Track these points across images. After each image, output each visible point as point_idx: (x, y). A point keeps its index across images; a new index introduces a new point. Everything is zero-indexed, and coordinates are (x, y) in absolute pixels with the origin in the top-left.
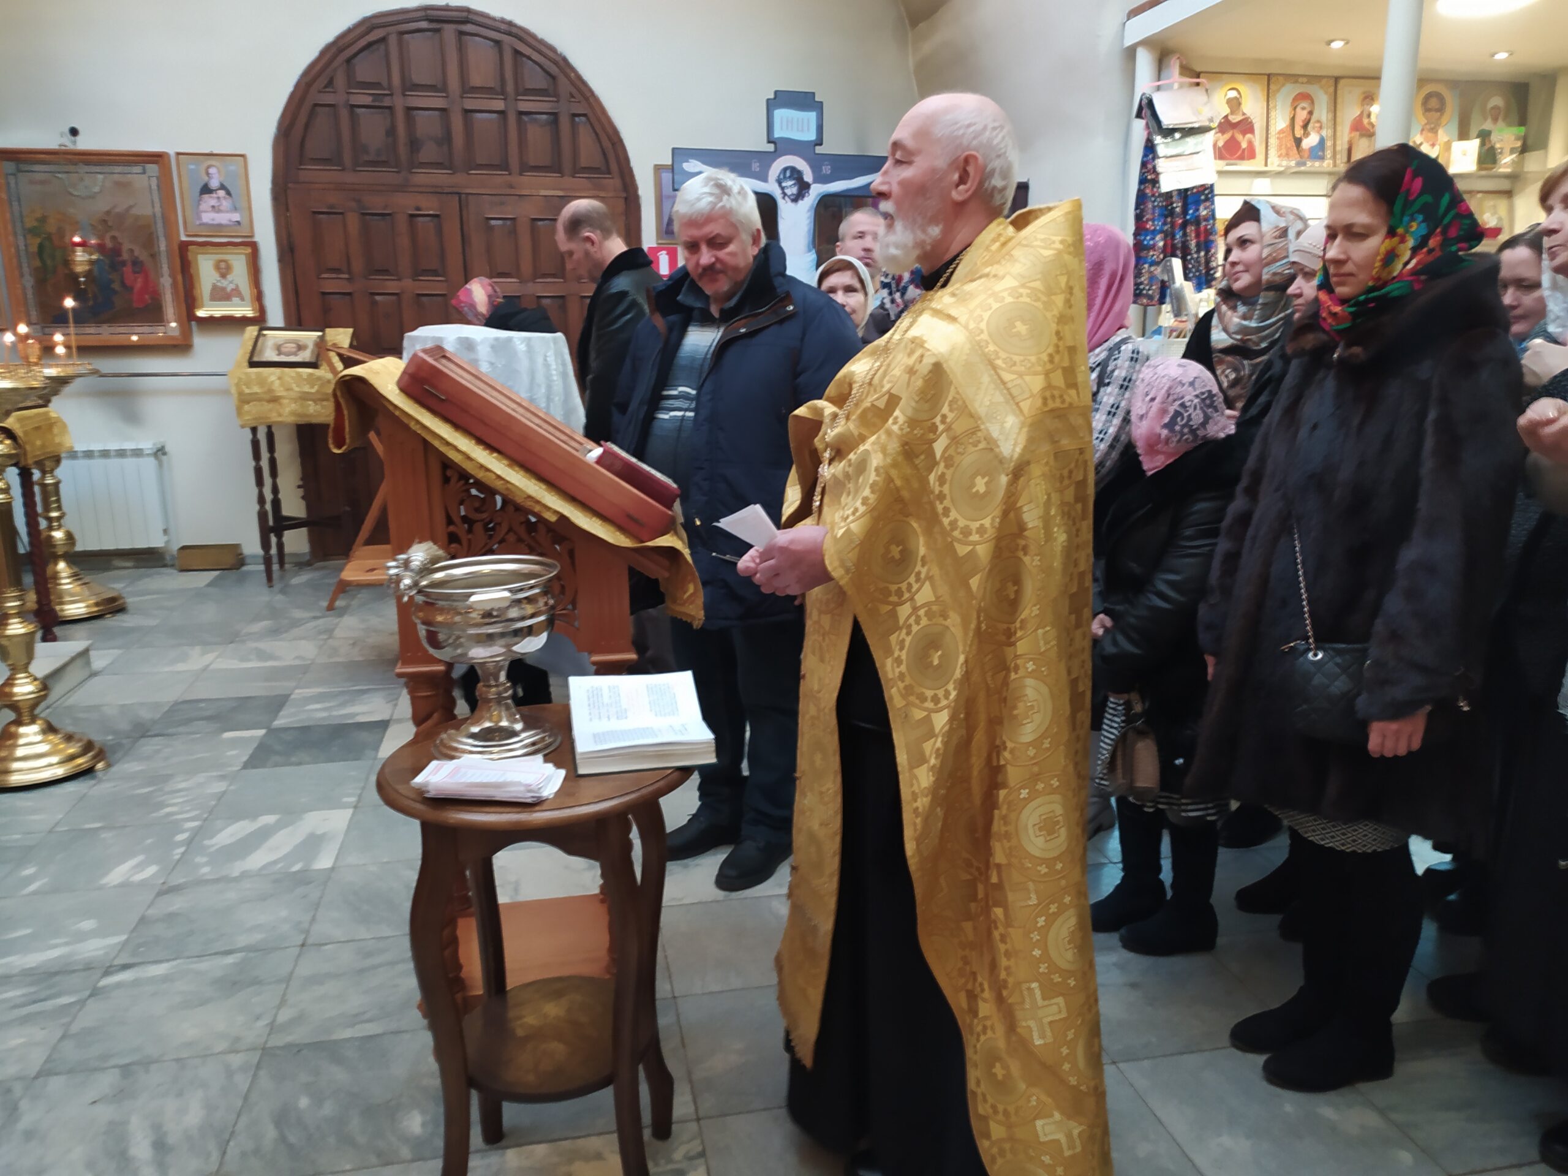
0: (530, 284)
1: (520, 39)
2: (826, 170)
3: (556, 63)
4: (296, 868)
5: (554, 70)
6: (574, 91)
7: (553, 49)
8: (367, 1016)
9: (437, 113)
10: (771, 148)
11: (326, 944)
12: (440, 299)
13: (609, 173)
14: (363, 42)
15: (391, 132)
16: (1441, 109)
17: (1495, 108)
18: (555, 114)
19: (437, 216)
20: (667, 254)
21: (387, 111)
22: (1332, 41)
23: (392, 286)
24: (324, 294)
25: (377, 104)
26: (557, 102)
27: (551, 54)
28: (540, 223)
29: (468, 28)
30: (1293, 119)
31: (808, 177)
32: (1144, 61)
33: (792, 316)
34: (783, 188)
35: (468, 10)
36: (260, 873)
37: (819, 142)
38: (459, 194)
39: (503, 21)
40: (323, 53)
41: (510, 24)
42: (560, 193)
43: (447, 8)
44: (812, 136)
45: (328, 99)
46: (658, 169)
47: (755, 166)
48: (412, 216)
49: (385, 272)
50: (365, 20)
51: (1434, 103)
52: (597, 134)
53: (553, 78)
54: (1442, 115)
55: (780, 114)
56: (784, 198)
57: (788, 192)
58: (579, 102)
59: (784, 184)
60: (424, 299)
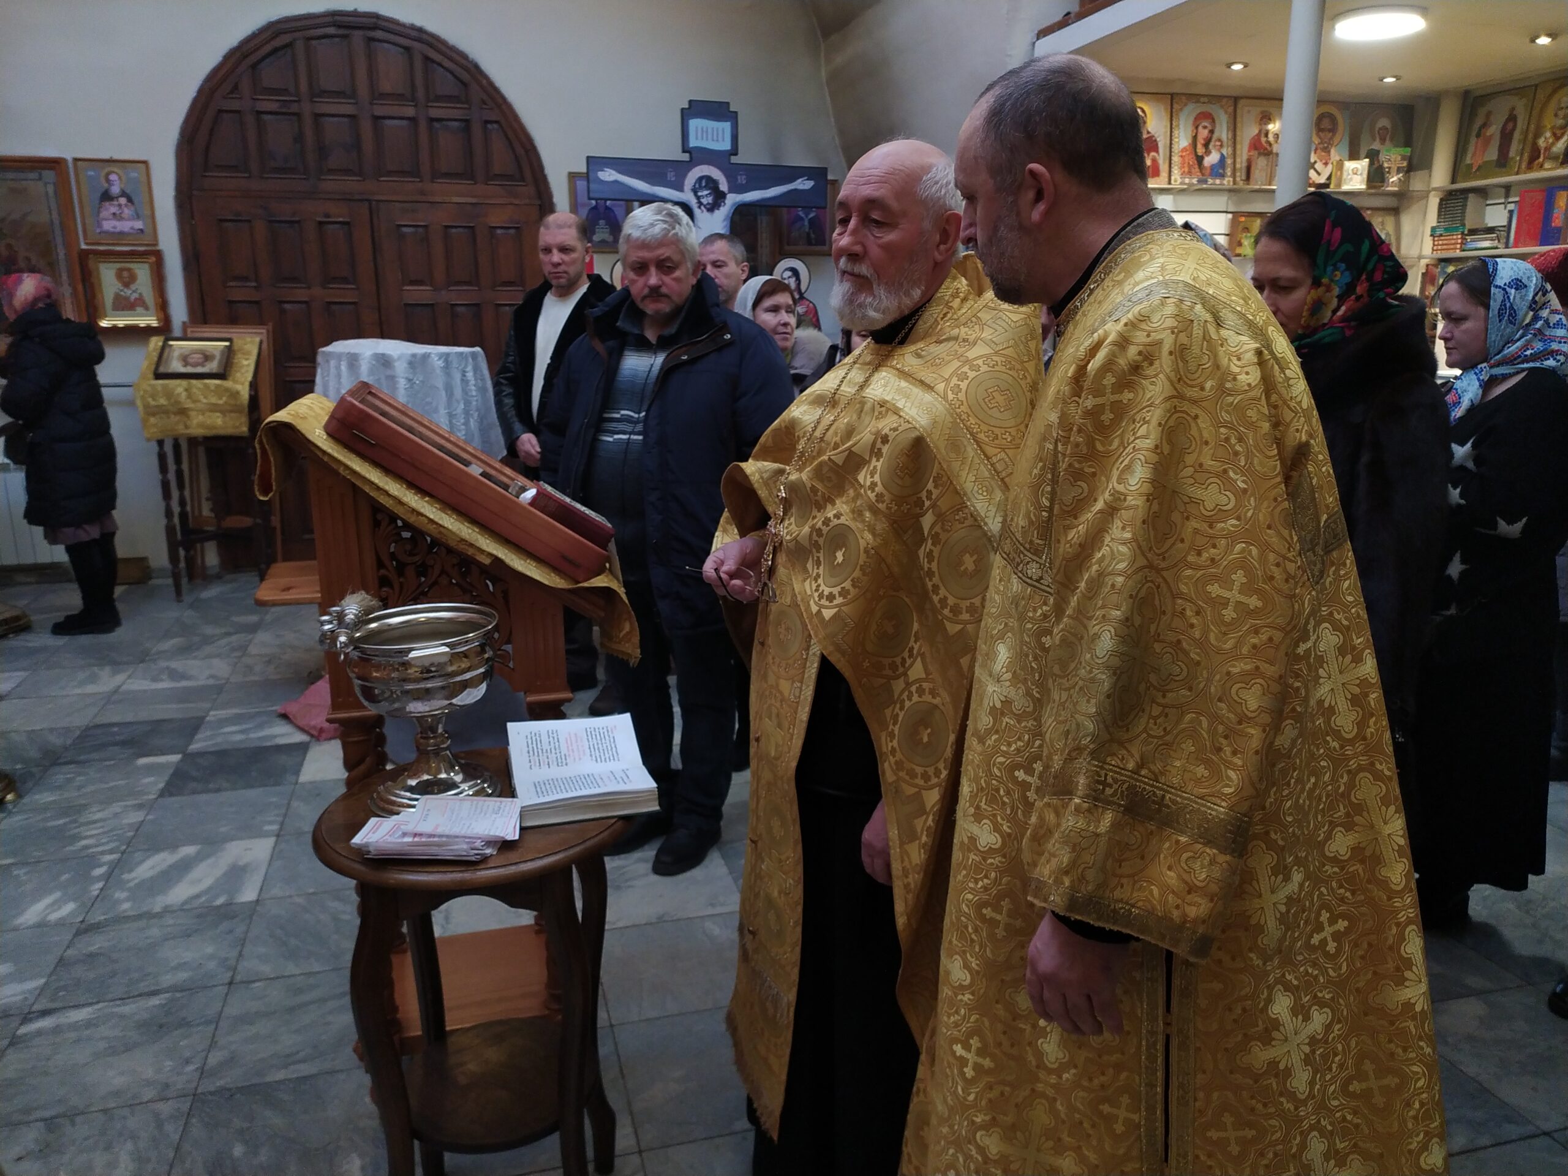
0: (443, 292)
1: (431, 45)
2: (742, 179)
3: (467, 70)
4: (220, 901)
5: (465, 77)
6: (485, 97)
7: (464, 56)
8: (302, 1055)
9: (346, 120)
10: (686, 157)
11: (254, 982)
12: (351, 307)
13: (523, 179)
14: (268, 48)
15: (299, 138)
16: (1333, 130)
17: (1384, 128)
18: (467, 121)
19: (348, 223)
21: (295, 118)
22: (1233, 64)
23: (302, 294)
24: (231, 302)
25: (284, 110)
26: (469, 109)
27: (464, 62)
28: (454, 230)
29: (379, 34)
30: (1195, 138)
31: (724, 187)
33: (729, 344)
34: (698, 198)
35: (376, 16)
36: (183, 908)
37: (734, 152)
38: (368, 200)
39: (413, 27)
40: (227, 57)
41: (420, 30)
42: (474, 200)
43: (355, 14)
44: (726, 146)
45: (235, 105)
46: (573, 177)
47: (671, 176)
48: (321, 223)
49: (294, 279)
50: (271, 25)
51: (1326, 123)
52: (510, 143)
53: (465, 84)
54: (1334, 135)
55: (696, 124)
56: (699, 207)
57: (704, 201)
58: (491, 109)
59: (700, 194)
60: (334, 307)
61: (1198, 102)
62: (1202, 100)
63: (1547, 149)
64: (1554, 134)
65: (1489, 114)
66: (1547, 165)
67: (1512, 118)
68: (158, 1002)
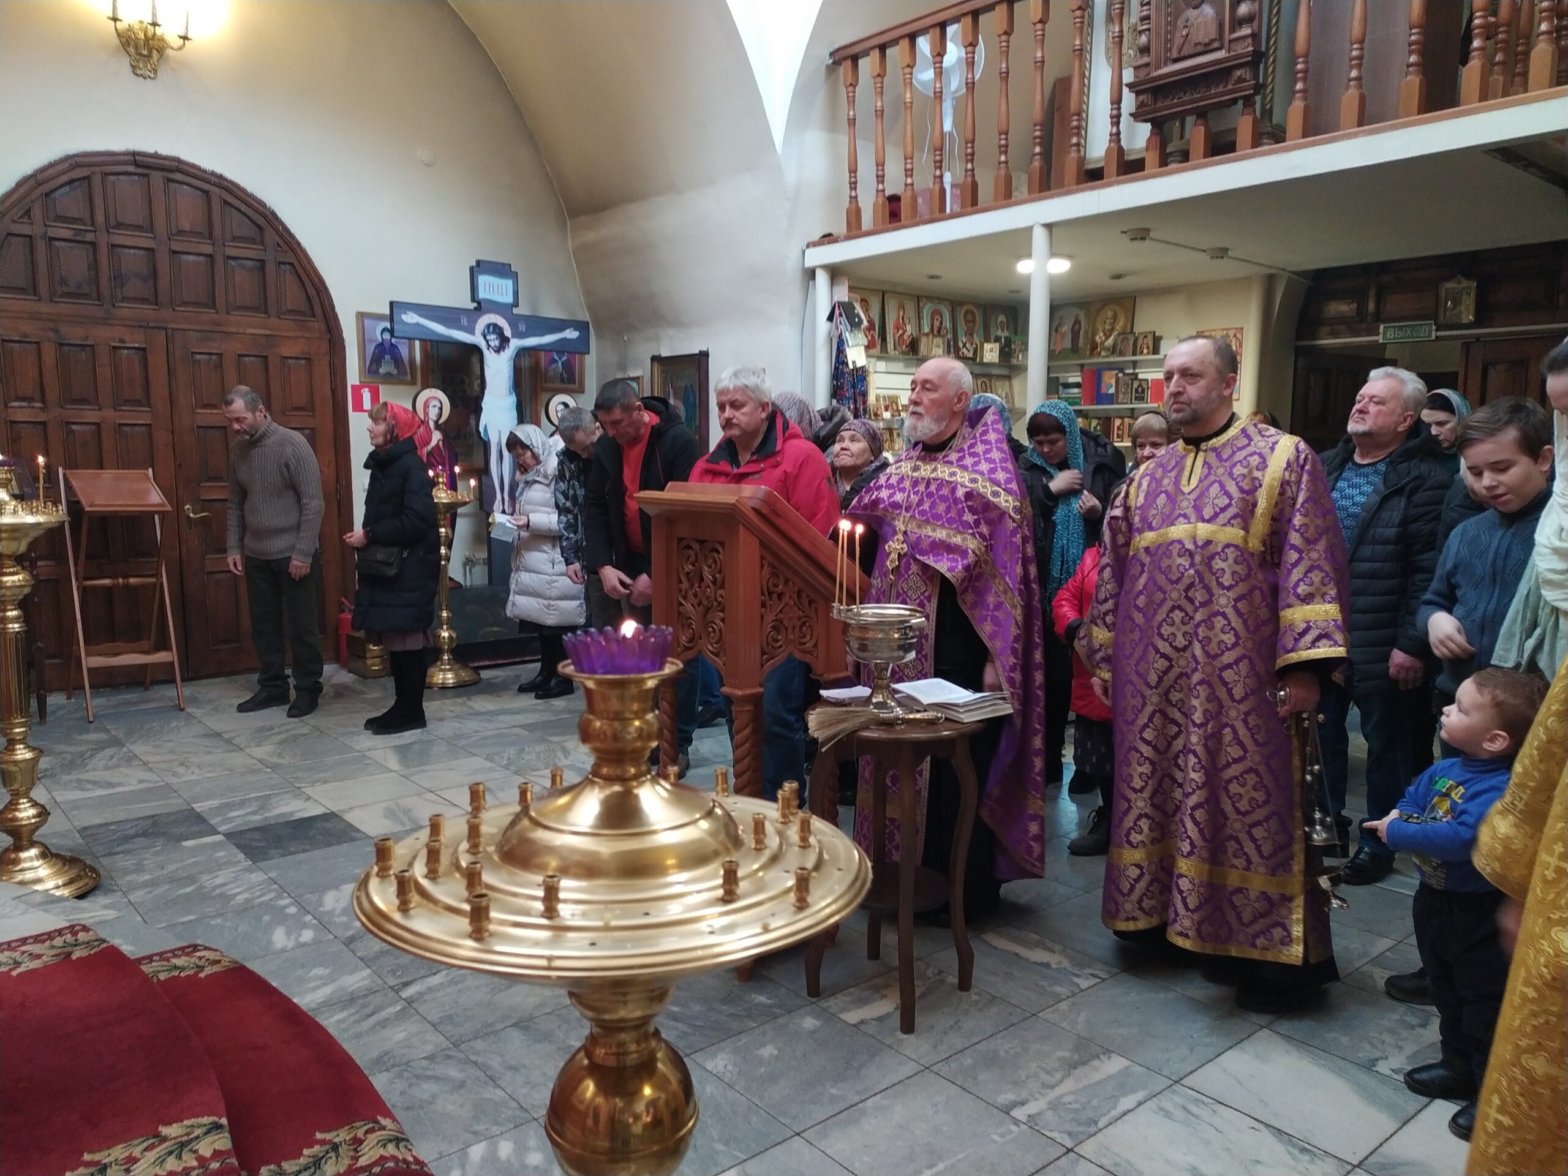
1: (226, 189)
2: (522, 327)
5: (261, 221)
10: (475, 306)
12: (143, 429)
13: (314, 316)
15: (94, 266)
16: (974, 322)
17: (1002, 322)
18: (262, 261)
19: (144, 349)
20: (370, 391)
21: (88, 246)
24: (13, 422)
25: (79, 238)
26: (265, 250)
28: (246, 359)
29: (178, 176)
31: (508, 332)
32: (822, 278)
34: (487, 341)
35: (178, 160)
37: (516, 304)
38: (166, 329)
39: (213, 174)
40: (19, 185)
41: (221, 177)
42: (268, 332)
43: (156, 156)
44: (509, 299)
45: (26, 230)
46: (361, 316)
47: (464, 321)
49: (84, 401)
50: (67, 158)
51: (970, 317)
52: (303, 282)
53: (261, 229)
54: (974, 325)
55: (483, 280)
56: (488, 349)
57: (492, 344)
58: (286, 252)
59: (488, 338)
60: (126, 429)
63: (1102, 343)
64: (1105, 334)
65: (1061, 318)
66: (1103, 353)
67: (1077, 322)
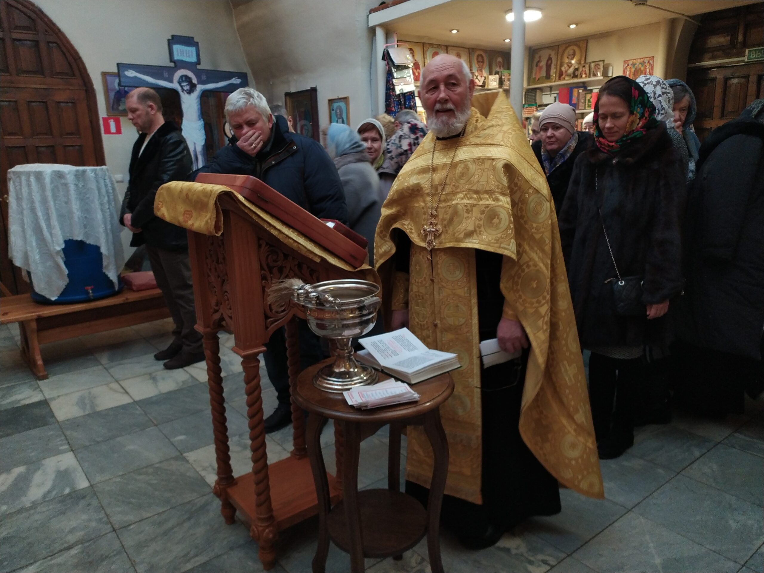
0: (30, 139)
2: (204, 77)
3: (34, 12)
5: (33, 16)
6: (47, 28)
10: (172, 65)
16: (483, 62)
17: (500, 62)
18: (37, 42)
20: (114, 121)
22: (452, 30)
26: (38, 34)
27: (31, 7)
31: (195, 81)
32: (380, 34)
33: (296, 151)
34: (182, 87)
37: (198, 62)
44: (194, 59)
46: (105, 75)
51: (480, 59)
52: (64, 54)
53: (33, 20)
54: (483, 64)
55: (177, 48)
56: (183, 92)
57: (185, 88)
58: (51, 35)
59: (182, 84)
61: (433, 47)
62: (435, 46)
63: (566, 71)
64: (568, 66)
65: (540, 57)
66: (566, 78)
67: (550, 59)
68: (76, 552)
